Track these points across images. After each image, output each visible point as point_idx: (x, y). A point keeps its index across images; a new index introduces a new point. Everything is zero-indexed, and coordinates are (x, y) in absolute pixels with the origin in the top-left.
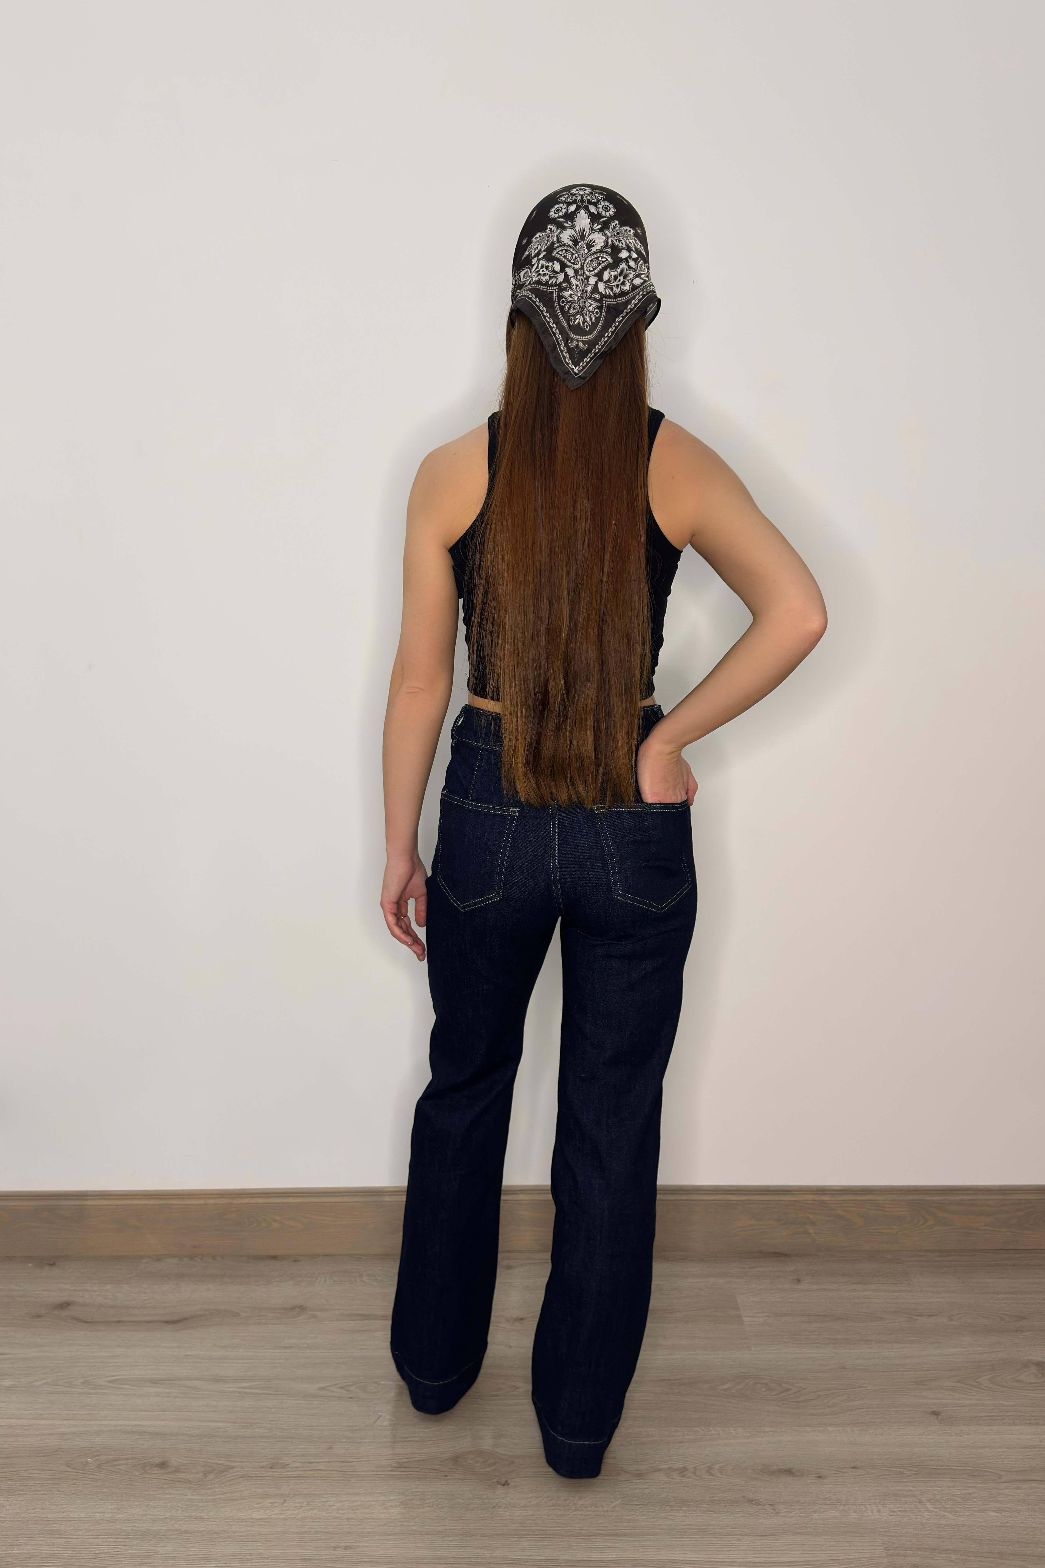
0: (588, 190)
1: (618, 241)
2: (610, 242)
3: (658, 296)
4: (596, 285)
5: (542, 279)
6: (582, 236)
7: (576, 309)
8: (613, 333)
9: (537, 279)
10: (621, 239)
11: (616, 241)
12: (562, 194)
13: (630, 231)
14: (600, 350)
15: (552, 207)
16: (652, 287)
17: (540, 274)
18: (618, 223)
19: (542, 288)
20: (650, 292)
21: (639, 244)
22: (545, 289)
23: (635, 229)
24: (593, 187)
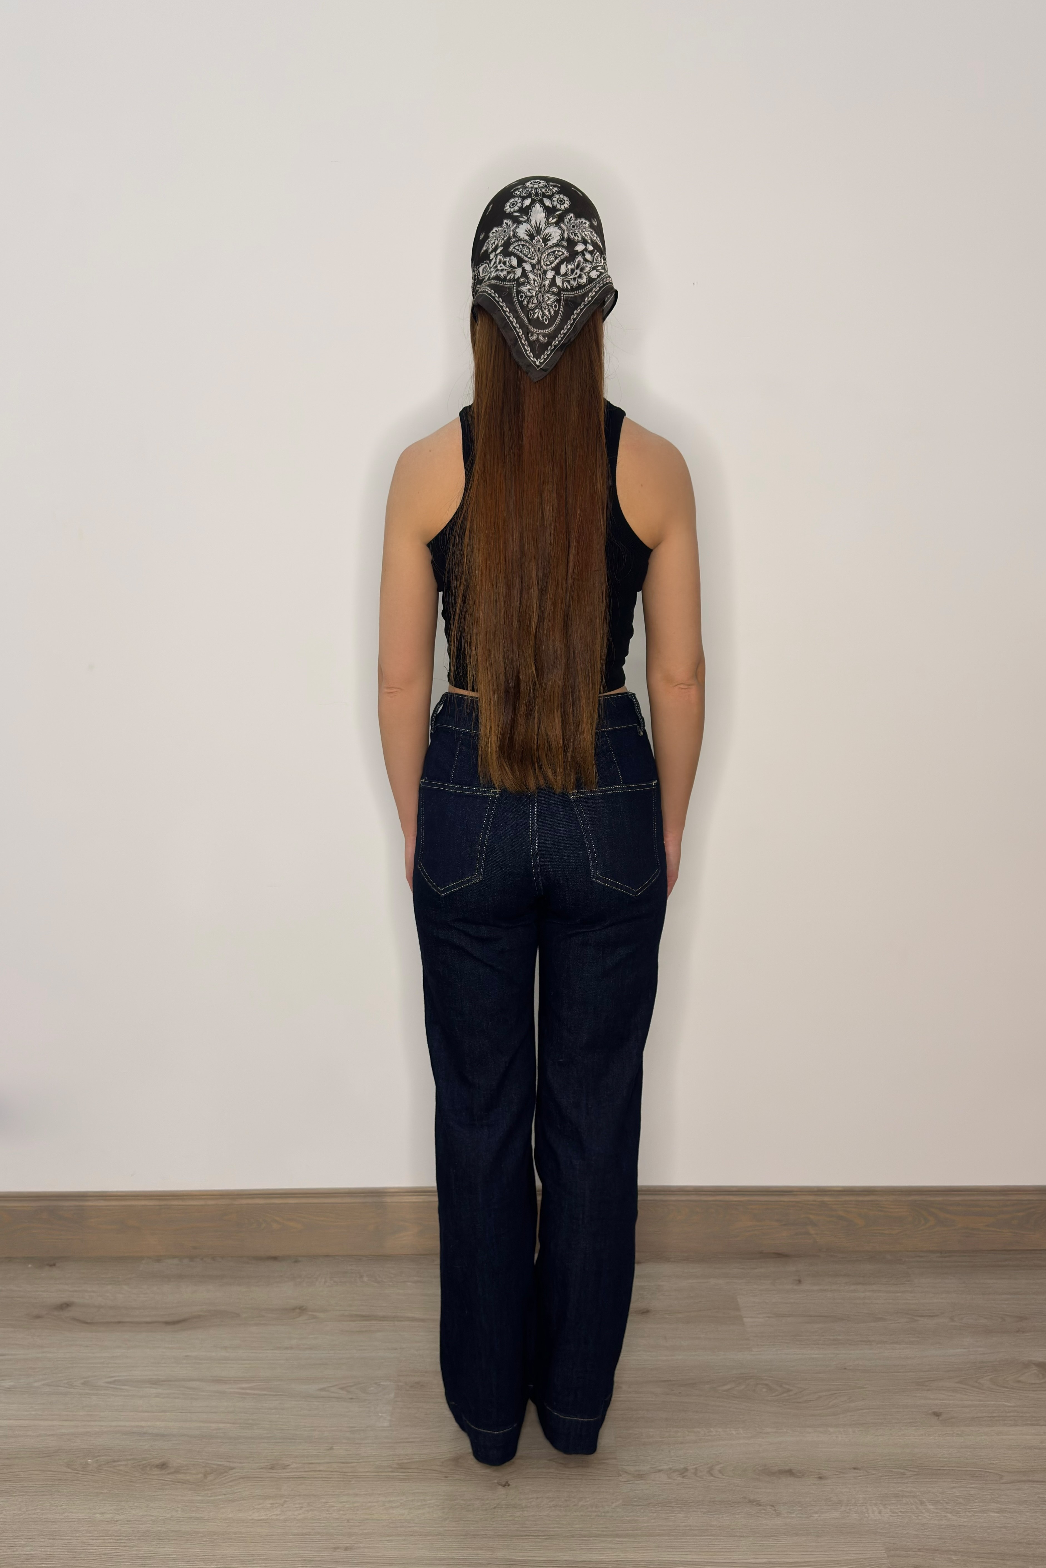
0: (543, 183)
1: (573, 234)
2: (566, 236)
3: (615, 287)
4: (554, 278)
5: (500, 275)
6: (538, 231)
7: (534, 303)
8: (571, 325)
9: (495, 274)
10: (577, 232)
11: (572, 235)
12: (517, 188)
13: (585, 223)
14: (559, 342)
15: (508, 201)
16: (608, 279)
17: (498, 270)
18: (573, 217)
19: (500, 283)
20: (607, 283)
21: (595, 235)
22: (504, 284)
23: (590, 221)
24: (548, 180)
